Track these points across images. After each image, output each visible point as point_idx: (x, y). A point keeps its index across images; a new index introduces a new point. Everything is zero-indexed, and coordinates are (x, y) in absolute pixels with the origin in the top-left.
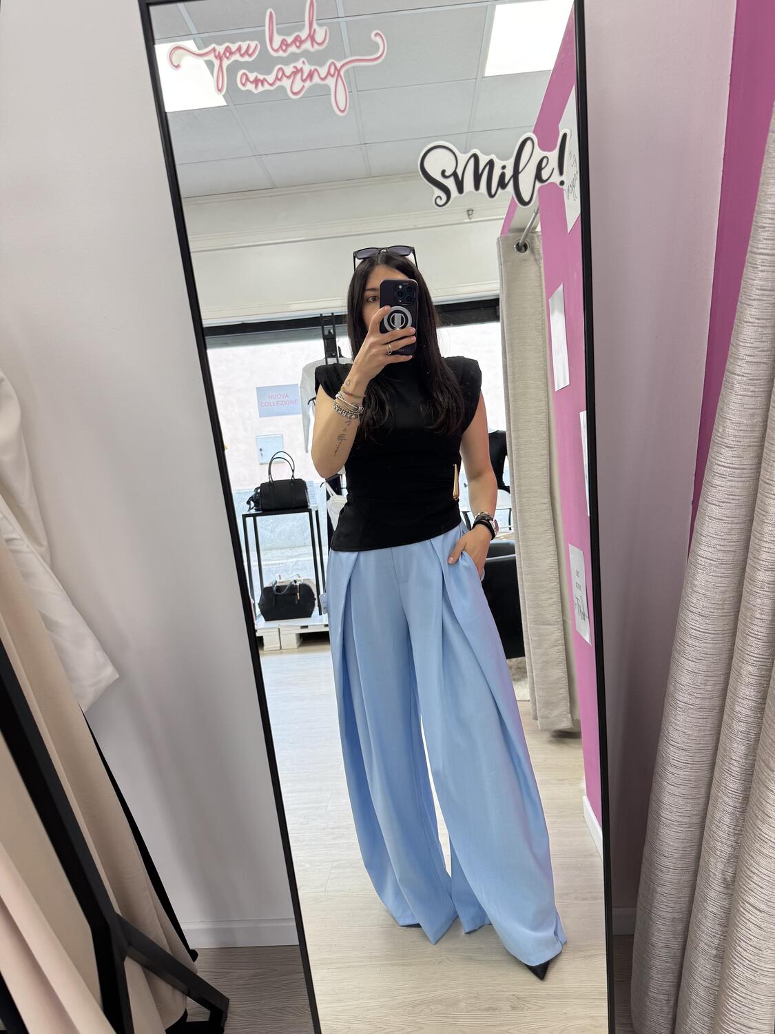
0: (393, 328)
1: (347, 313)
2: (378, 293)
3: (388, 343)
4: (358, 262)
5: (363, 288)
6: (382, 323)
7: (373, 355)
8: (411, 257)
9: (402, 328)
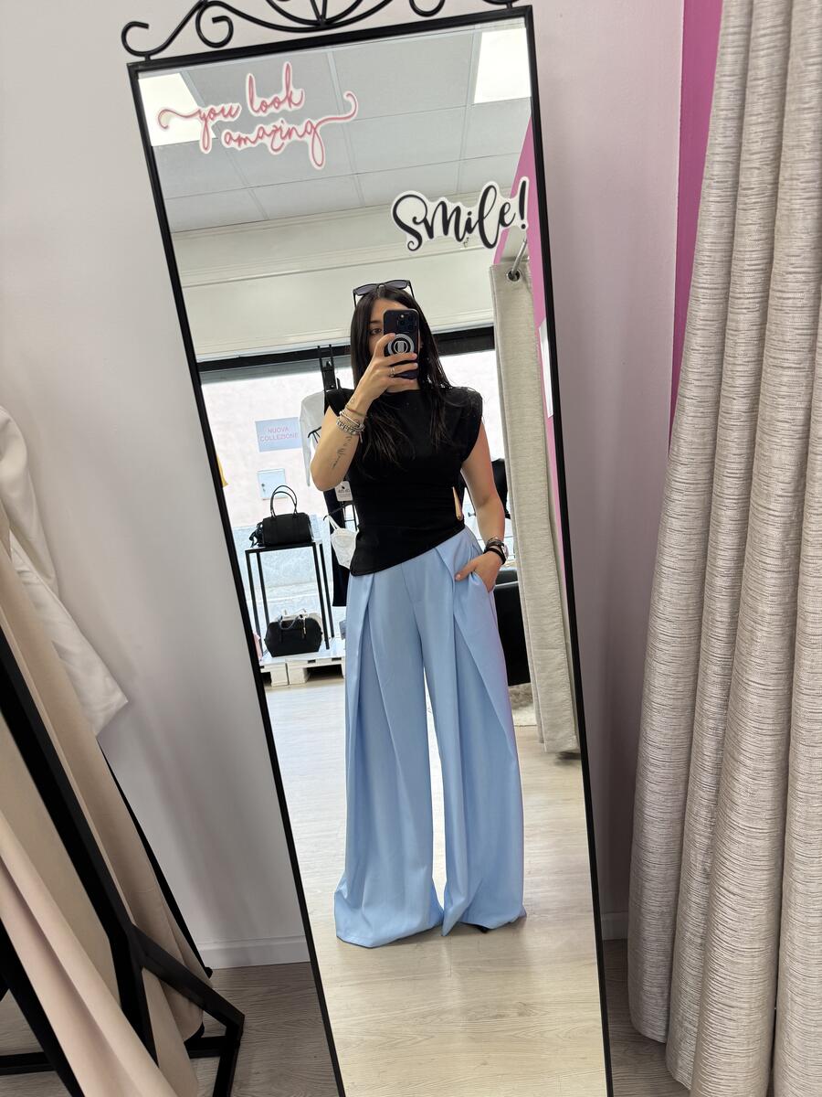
2: (382, 325)
3: (391, 366)
5: (368, 321)
7: (377, 376)
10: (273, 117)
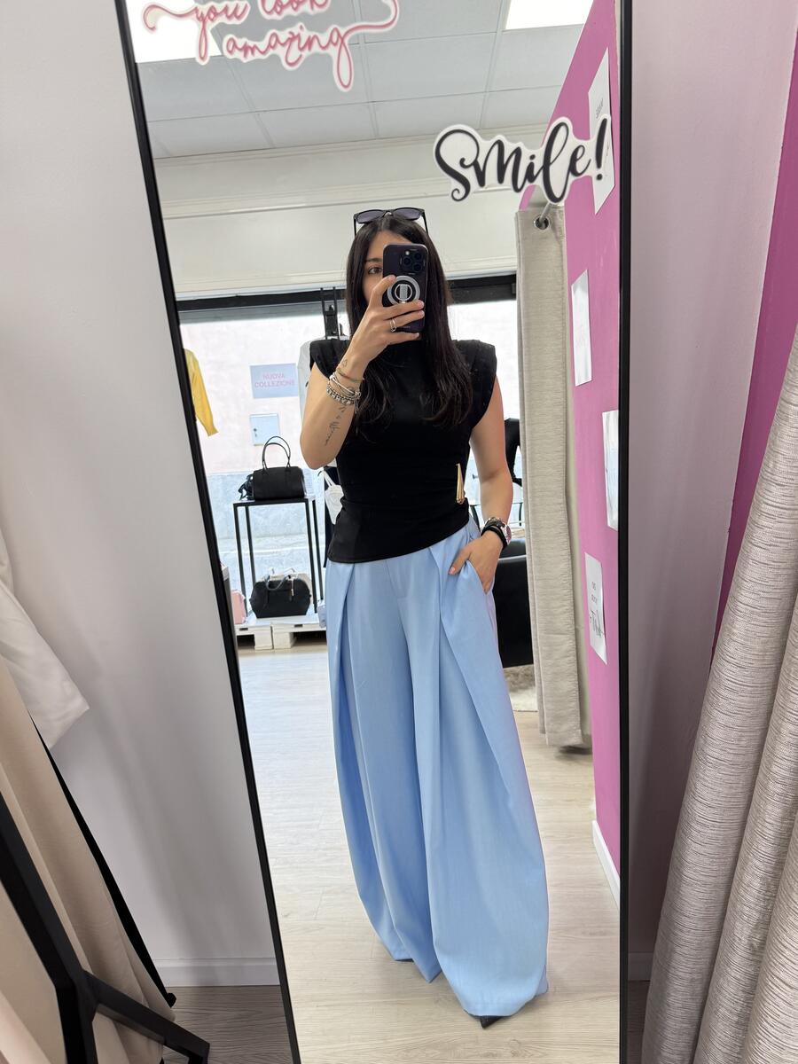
0: (398, 301)
1: (345, 288)
2: (381, 264)
3: (391, 319)
4: (359, 226)
5: (364, 260)
6: (385, 296)
7: (374, 332)
8: (420, 221)
9: (408, 301)
10: (290, 21)
